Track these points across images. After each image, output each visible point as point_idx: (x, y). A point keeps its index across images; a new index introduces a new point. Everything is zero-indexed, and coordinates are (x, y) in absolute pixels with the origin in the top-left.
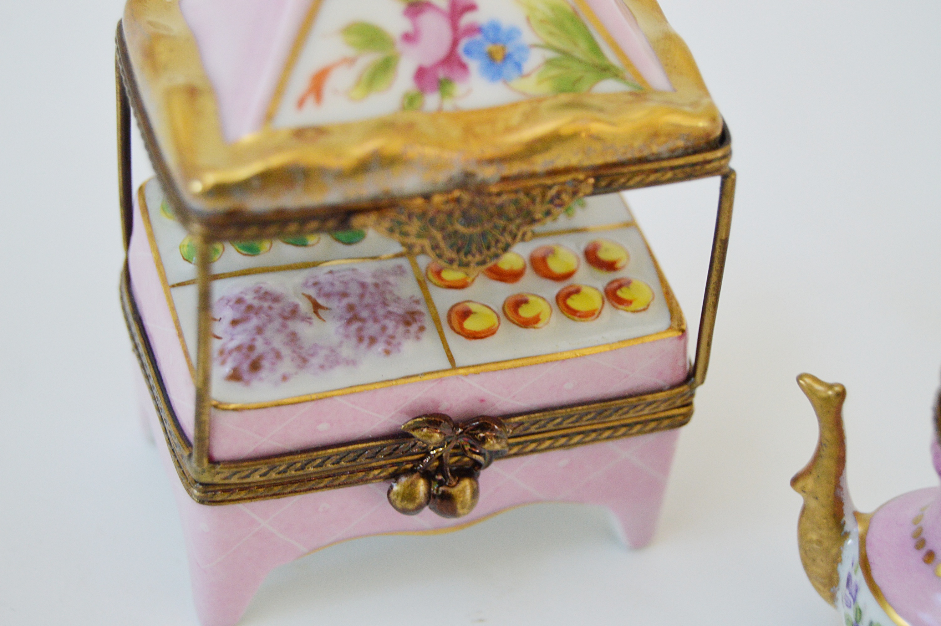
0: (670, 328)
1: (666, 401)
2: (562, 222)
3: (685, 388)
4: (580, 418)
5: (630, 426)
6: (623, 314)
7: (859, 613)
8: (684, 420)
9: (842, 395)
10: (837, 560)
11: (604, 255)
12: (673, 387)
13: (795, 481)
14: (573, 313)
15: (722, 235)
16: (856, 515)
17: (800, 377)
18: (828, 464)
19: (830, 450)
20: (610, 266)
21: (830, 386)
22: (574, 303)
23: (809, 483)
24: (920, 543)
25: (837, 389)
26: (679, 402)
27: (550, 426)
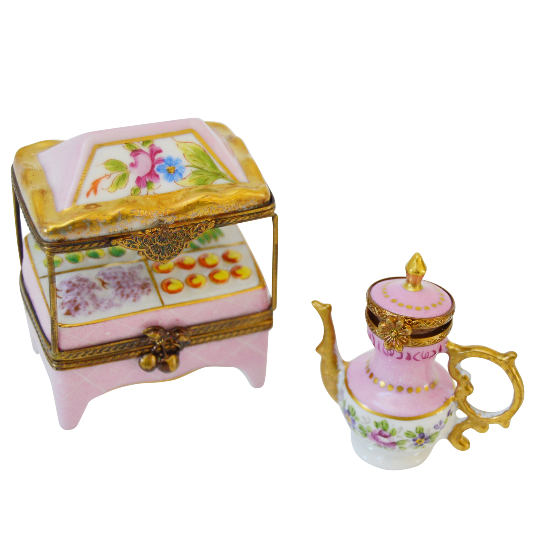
0: (259, 285)
1: (259, 318)
2: (213, 243)
3: (268, 312)
4: (222, 326)
5: (245, 330)
6: (239, 281)
7: (344, 402)
8: (270, 326)
9: (330, 308)
10: (336, 382)
11: (231, 256)
12: (263, 311)
13: (317, 349)
14: (217, 281)
15: (275, 243)
16: (344, 362)
17: (313, 302)
18: (328, 339)
19: (329, 333)
20: (233, 261)
21: (325, 305)
22: (217, 277)
23: (322, 349)
24: (368, 371)
25: (328, 306)
26: (266, 318)
27: (209, 330)
